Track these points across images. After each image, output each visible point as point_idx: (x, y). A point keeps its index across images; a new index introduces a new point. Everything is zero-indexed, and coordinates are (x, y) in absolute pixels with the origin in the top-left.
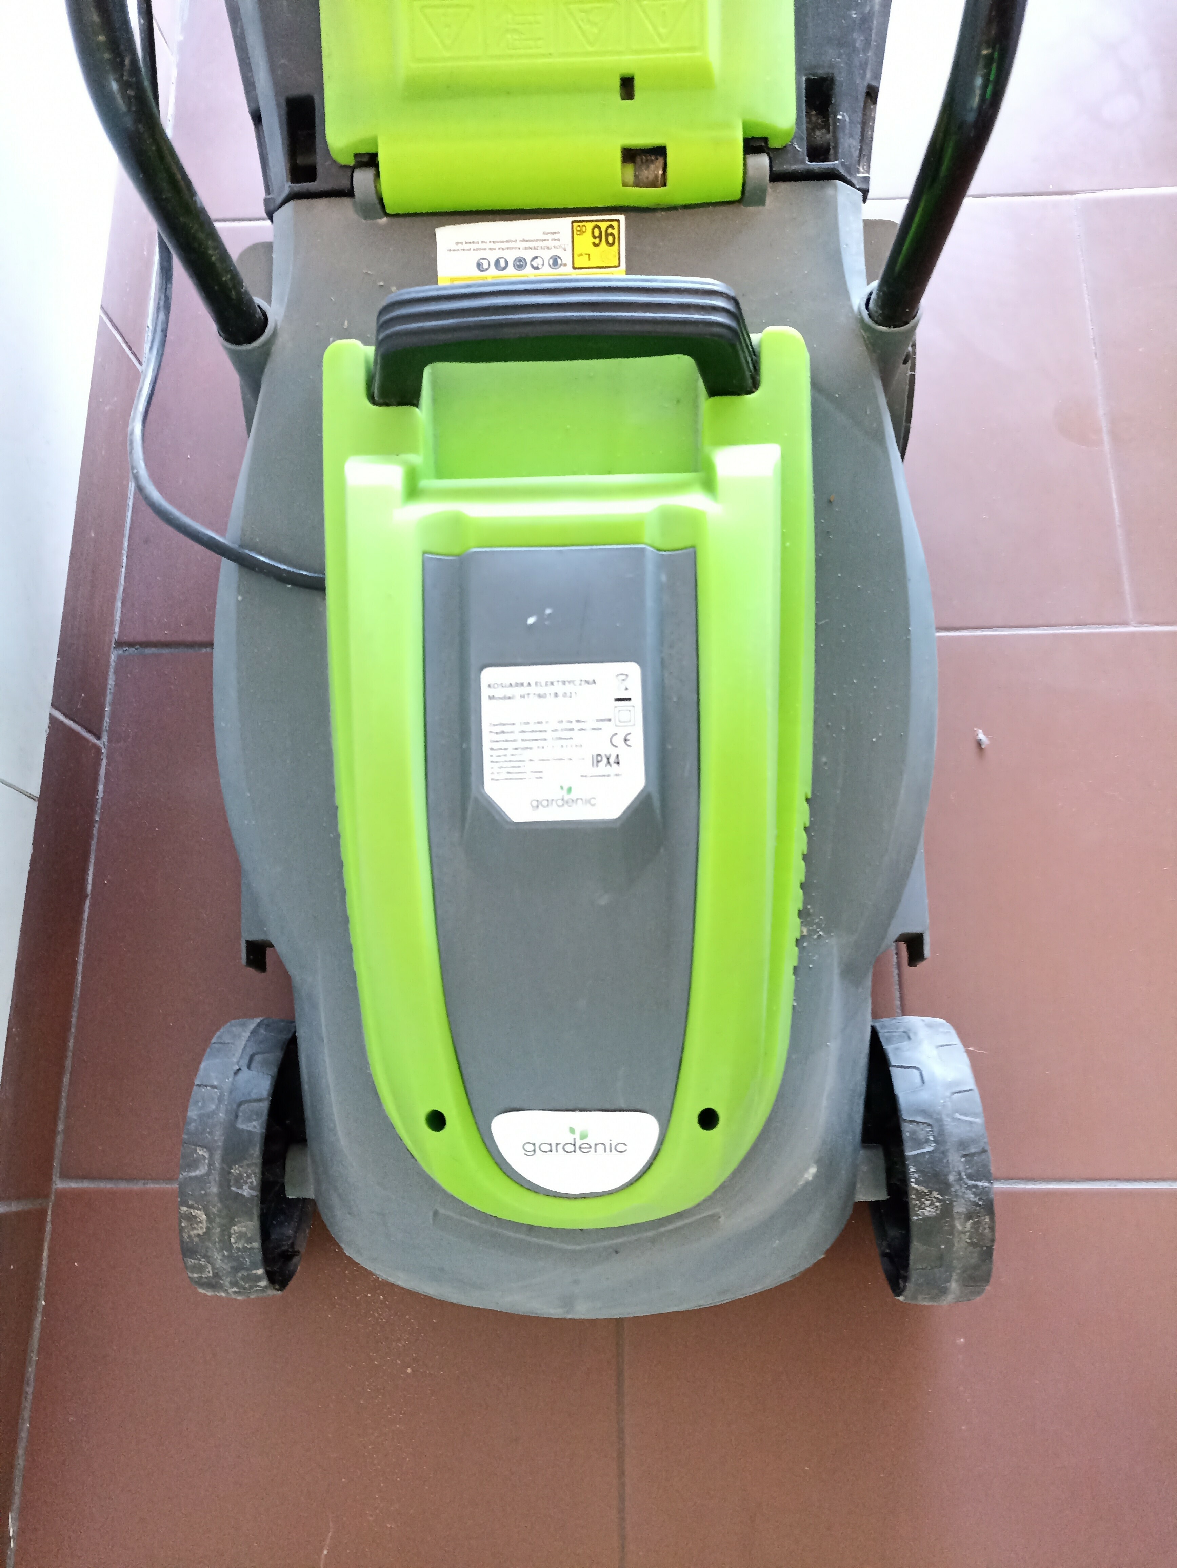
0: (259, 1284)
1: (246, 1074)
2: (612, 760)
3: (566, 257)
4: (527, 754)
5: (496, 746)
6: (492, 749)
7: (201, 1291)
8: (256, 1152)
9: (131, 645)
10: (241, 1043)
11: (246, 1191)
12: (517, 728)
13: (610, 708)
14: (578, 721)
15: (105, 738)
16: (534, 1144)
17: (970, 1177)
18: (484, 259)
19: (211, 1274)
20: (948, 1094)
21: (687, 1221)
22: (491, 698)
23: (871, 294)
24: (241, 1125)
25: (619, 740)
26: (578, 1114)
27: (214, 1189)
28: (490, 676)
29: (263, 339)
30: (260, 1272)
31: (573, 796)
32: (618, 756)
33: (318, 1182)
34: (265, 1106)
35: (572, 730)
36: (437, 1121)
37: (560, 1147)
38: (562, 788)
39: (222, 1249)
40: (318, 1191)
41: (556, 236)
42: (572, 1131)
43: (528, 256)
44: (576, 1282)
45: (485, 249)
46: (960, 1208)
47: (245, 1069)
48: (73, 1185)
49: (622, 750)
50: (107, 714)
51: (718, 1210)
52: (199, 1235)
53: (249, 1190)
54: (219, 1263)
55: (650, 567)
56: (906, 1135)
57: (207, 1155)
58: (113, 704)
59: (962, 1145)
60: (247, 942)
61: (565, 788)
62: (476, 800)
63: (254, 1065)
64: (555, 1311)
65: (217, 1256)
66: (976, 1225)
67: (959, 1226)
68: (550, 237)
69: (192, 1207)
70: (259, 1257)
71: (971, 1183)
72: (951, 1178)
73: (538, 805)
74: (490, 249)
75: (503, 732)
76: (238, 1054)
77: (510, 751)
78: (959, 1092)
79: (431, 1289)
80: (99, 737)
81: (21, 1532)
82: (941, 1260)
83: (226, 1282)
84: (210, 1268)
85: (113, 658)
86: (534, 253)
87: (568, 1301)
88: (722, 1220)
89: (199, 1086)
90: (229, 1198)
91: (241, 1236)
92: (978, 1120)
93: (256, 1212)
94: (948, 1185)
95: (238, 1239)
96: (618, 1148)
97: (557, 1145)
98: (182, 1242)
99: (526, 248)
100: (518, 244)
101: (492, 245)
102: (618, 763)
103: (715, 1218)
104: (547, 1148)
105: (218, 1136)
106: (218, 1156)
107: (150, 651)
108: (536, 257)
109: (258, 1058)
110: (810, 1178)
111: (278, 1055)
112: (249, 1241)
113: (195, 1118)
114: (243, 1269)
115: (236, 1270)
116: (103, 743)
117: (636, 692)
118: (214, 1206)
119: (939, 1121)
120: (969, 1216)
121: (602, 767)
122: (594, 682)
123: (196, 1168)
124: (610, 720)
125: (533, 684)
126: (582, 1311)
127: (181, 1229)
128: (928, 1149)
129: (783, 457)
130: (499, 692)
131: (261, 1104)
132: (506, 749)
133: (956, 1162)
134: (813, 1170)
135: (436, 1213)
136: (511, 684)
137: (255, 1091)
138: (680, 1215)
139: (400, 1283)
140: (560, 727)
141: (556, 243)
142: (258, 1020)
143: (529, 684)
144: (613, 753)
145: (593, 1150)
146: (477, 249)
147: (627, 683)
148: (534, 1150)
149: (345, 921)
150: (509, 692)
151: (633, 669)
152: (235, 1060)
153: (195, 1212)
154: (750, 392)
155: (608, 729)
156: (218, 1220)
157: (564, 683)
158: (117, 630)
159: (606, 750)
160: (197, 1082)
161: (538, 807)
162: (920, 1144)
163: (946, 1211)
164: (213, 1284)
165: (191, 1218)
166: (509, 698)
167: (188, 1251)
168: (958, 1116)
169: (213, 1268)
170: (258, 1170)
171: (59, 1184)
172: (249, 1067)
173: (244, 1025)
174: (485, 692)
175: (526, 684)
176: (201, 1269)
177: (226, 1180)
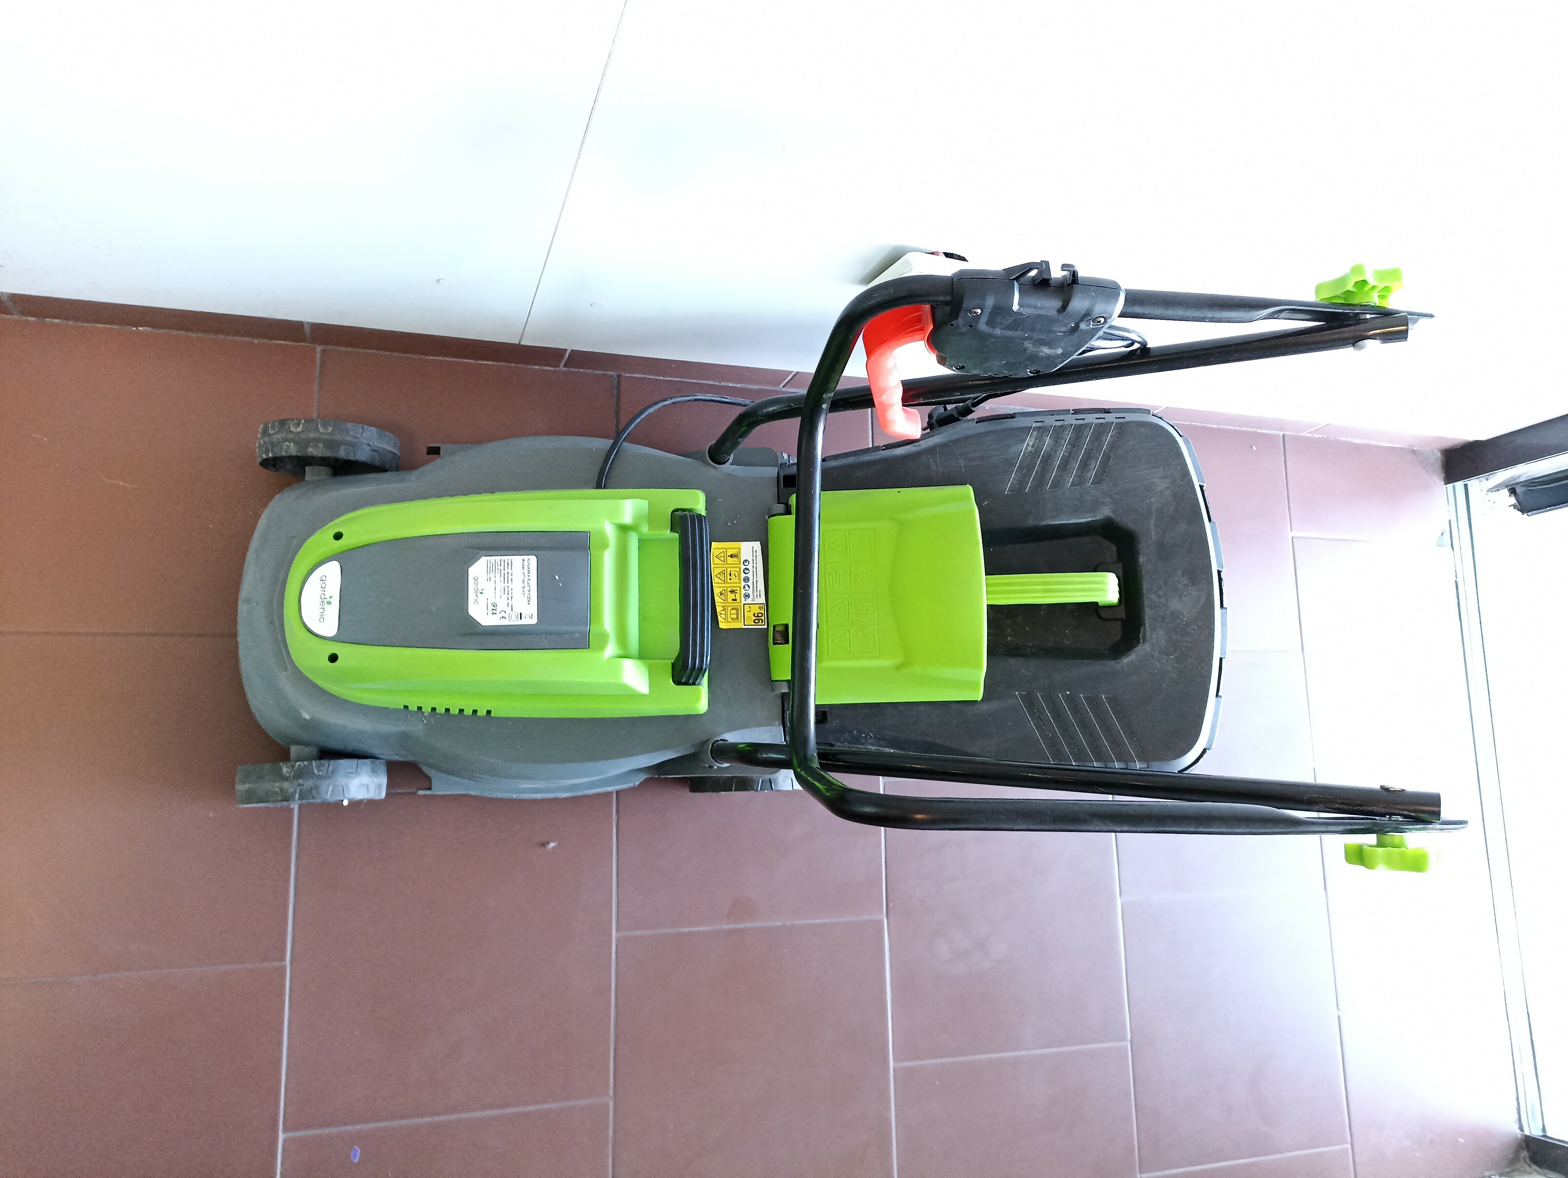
0: (264, 455)
1: (368, 449)
2: (494, 611)
3: (749, 601)
4: (498, 575)
5: (502, 562)
6: (501, 560)
7: (261, 426)
8: (329, 454)
9: (619, 383)
10: (384, 446)
11: (310, 450)
12: (510, 571)
13: (517, 610)
14: (512, 597)
15: (565, 369)
16: (325, 580)
17: (301, 790)
18: (749, 563)
19: (270, 432)
20: (343, 784)
21: (285, 656)
22: (524, 560)
23: (727, 741)
24: (342, 447)
25: (503, 614)
26: (339, 599)
27: (312, 435)
28: (533, 559)
29: (711, 462)
30: (270, 455)
31: (479, 595)
32: (496, 614)
33: (313, 482)
34: (352, 458)
35: (508, 594)
36: (338, 536)
37: (323, 592)
38: (483, 590)
39: (283, 438)
40: (308, 482)
41: (758, 596)
42: (331, 597)
43: (750, 583)
44: (258, 604)
45: (753, 563)
46: (286, 785)
47: (371, 448)
48: (318, 356)
49: (499, 616)
50: (579, 370)
51: (290, 670)
52: (290, 427)
53: (311, 451)
54: (275, 436)
55: (580, 628)
56: (323, 762)
57: (328, 432)
58: (584, 373)
59: (316, 788)
60: (440, 447)
61: (483, 591)
62: (478, 554)
63: (372, 452)
64: (243, 595)
65: (279, 436)
66: (275, 793)
67: (277, 784)
68: (758, 594)
69: (304, 425)
70: (278, 455)
71: (298, 791)
72: (301, 781)
73: (476, 579)
74: (753, 566)
75: (508, 565)
76: (378, 445)
77: (499, 567)
78: (343, 790)
79: (257, 535)
80: (564, 366)
81: (140, 333)
82: (260, 777)
83: (266, 439)
84: (273, 432)
85: (612, 373)
86: (751, 587)
87: (248, 601)
88: (284, 673)
89: (363, 427)
90: (307, 442)
91: (289, 447)
92: (328, 797)
93: (300, 454)
94: (297, 779)
95: (287, 446)
96: (322, 618)
97: (325, 591)
98: (287, 420)
99: (753, 582)
100: (755, 579)
101: (755, 567)
102: (493, 614)
103: (286, 669)
104: (323, 586)
105: (338, 437)
106: (328, 437)
107: (615, 392)
108: (749, 587)
109: (376, 454)
110: (303, 716)
111: (378, 463)
112: (286, 451)
113: (347, 426)
114: (272, 448)
115: (273, 445)
116: (562, 368)
117: (526, 621)
118: (303, 435)
119: (329, 777)
120: (281, 789)
121: (490, 607)
122: (529, 604)
123: (322, 427)
124: (512, 610)
125: (529, 578)
126: (242, 608)
127: (293, 420)
128: (315, 771)
129: (644, 695)
130: (526, 563)
131: (352, 455)
132: (501, 566)
133: (309, 783)
134: (307, 717)
135: (295, 537)
136: (529, 568)
137: (359, 453)
138: (288, 653)
139: (260, 521)
140: (510, 589)
141: (755, 596)
142: (397, 453)
143: (529, 576)
144: (498, 612)
145: (322, 607)
146: (753, 561)
147: (528, 618)
148: (322, 580)
149: (439, 496)
150: (526, 567)
151: (534, 621)
152: (375, 443)
153: (301, 426)
154: (674, 681)
155: (508, 610)
156: (297, 437)
157: (529, 591)
158: (627, 375)
159: (499, 609)
160: (365, 426)
161: (475, 579)
162: (318, 767)
163: (284, 779)
164: (265, 432)
165: (298, 425)
166: (523, 567)
167: (283, 422)
168: (331, 787)
169: (274, 434)
170: (320, 455)
171: (319, 349)
172: (372, 450)
173: (395, 446)
174: (526, 557)
175: (529, 574)
176: (273, 428)
177: (317, 440)
